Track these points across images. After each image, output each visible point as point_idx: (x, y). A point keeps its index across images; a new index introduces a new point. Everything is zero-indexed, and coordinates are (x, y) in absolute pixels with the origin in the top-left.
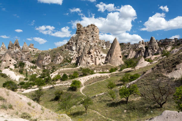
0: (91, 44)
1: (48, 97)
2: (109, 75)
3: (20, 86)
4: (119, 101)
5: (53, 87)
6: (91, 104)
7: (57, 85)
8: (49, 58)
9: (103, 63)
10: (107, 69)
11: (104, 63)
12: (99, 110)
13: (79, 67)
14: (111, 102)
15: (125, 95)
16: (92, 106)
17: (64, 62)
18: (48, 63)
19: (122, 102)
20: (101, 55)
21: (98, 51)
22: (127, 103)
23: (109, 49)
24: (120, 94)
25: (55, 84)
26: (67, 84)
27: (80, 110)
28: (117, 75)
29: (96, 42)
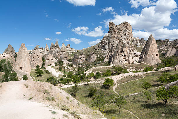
0: (124, 42)
1: (83, 93)
2: (144, 75)
3: (59, 82)
4: (155, 103)
5: (87, 84)
6: (124, 103)
7: (91, 82)
8: (84, 57)
9: (136, 62)
10: (141, 68)
11: (138, 61)
12: (133, 110)
13: (112, 65)
14: (146, 103)
15: (163, 97)
16: (125, 105)
17: (97, 60)
18: (82, 61)
19: (160, 105)
20: (135, 54)
21: (132, 49)
22: (165, 106)
23: (144, 46)
24: (156, 95)
25: (89, 81)
26: (100, 82)
27: (113, 108)
28: (153, 75)
29: (129, 40)
